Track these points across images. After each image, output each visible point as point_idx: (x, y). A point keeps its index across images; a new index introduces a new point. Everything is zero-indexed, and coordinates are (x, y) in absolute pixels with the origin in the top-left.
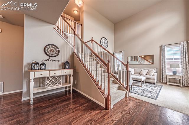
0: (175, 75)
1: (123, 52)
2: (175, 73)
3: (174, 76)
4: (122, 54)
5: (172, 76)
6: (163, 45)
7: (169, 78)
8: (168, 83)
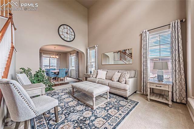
0: (161, 83)
1: (97, 47)
2: (160, 78)
3: (158, 85)
4: (95, 50)
5: (155, 85)
6: (145, 31)
7: (150, 88)
8: (149, 97)
